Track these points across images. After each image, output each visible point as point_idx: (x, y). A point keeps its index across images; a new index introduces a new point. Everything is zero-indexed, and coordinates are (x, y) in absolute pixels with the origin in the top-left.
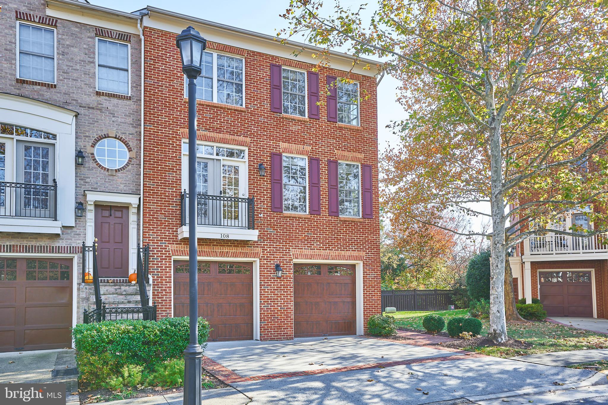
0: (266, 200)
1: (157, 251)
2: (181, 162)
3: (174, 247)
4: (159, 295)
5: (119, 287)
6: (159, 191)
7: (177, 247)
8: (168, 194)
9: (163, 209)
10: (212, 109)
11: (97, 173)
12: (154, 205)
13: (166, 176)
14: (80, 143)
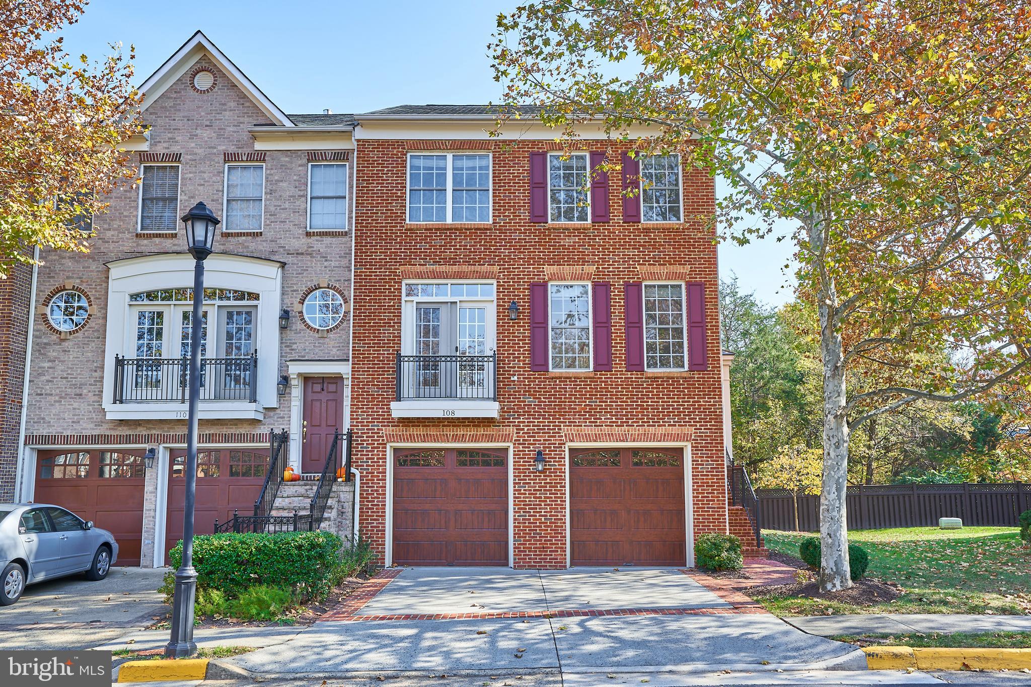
0: (523, 354)
1: (367, 437)
2: (401, 313)
3: (389, 430)
4: (368, 498)
5: (310, 487)
6: (371, 354)
7: (393, 431)
8: (383, 357)
9: (375, 378)
10: (443, 233)
11: (305, 337)
12: (364, 375)
13: (381, 333)
14: (286, 301)
